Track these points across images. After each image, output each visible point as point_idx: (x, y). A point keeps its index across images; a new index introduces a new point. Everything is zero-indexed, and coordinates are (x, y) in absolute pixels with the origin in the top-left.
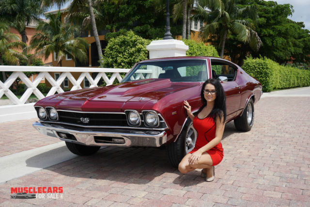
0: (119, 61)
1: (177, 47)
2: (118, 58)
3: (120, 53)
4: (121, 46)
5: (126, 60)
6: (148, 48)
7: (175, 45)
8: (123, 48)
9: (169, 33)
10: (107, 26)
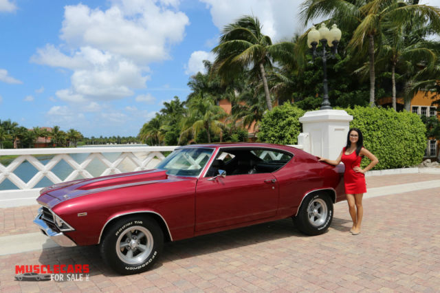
0: (269, 135)
1: (330, 118)
2: (270, 132)
3: (272, 126)
4: (273, 119)
5: (276, 135)
6: (301, 120)
7: (327, 116)
8: (275, 120)
9: (327, 102)
10: (294, 94)
